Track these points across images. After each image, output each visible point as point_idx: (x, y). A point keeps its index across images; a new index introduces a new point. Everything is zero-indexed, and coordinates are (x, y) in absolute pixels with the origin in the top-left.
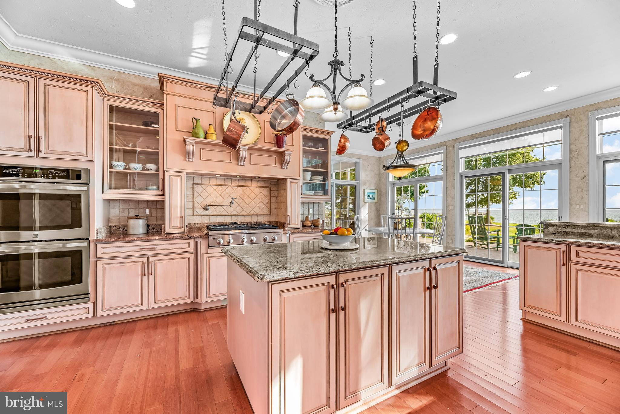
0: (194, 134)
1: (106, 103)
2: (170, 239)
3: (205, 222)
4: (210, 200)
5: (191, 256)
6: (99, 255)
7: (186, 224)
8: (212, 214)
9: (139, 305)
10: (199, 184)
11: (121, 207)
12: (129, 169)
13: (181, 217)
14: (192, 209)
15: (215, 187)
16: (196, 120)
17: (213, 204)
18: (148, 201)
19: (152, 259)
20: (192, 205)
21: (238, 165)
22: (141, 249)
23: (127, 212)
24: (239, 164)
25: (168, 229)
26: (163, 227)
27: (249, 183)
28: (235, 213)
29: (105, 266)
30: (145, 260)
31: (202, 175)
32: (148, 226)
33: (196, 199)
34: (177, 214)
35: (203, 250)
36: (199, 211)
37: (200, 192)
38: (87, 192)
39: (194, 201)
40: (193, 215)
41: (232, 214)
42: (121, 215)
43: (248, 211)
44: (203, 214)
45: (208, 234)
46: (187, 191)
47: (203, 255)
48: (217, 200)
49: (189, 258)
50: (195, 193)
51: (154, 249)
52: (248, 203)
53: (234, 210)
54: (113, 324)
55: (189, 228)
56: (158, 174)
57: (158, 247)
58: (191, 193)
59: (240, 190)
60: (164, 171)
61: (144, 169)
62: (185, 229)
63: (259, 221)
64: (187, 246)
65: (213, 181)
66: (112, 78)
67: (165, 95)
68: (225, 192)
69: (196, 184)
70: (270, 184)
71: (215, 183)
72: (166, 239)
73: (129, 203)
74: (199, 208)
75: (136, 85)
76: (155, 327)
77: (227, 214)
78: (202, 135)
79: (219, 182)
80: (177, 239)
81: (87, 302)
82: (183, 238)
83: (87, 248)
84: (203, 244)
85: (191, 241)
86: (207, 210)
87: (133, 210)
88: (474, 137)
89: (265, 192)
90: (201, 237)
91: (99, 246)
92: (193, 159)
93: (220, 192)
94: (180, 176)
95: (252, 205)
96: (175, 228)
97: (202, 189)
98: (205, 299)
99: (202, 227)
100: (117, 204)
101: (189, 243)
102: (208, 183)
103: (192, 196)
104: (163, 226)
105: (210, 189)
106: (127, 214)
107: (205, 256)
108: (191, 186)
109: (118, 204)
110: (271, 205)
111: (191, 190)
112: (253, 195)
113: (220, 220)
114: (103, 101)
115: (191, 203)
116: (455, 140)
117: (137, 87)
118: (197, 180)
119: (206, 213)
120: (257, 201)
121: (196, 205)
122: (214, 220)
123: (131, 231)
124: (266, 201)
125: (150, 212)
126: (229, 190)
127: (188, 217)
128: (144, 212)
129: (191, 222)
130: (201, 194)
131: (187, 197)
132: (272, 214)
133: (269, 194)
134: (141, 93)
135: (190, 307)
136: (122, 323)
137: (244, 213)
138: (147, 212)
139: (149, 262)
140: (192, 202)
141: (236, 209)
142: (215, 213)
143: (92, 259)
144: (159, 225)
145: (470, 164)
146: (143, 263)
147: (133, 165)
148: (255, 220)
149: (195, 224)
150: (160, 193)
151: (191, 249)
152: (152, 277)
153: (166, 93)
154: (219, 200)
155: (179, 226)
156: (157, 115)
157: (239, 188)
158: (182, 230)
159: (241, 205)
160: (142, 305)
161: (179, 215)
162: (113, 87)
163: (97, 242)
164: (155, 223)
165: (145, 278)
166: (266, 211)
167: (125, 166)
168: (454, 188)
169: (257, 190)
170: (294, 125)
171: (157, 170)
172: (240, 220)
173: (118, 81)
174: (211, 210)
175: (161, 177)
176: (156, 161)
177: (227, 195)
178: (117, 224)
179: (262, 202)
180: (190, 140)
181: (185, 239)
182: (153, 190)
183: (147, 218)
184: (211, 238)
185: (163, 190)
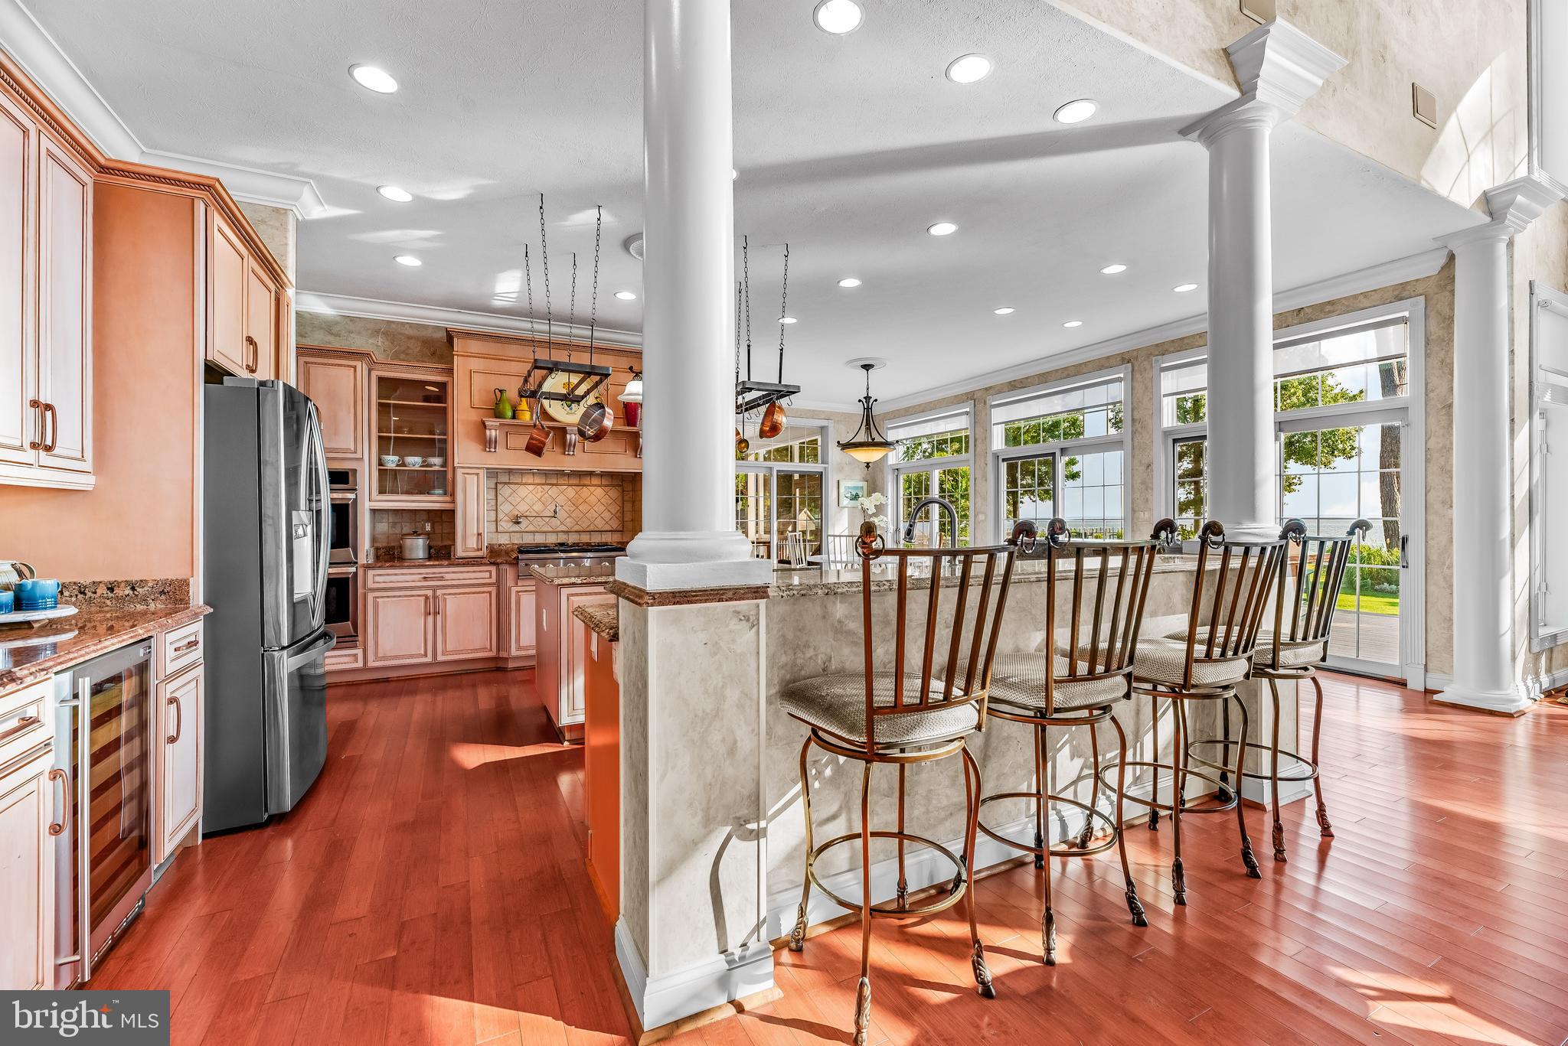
0: (497, 414)
1: (374, 374)
2: (464, 565)
3: (516, 542)
4: (522, 508)
5: (493, 590)
6: (370, 584)
7: (486, 545)
8: (527, 530)
9: (421, 656)
10: (505, 483)
11: (391, 520)
12: (403, 464)
13: (479, 534)
14: (494, 523)
15: (531, 487)
16: (501, 391)
17: (528, 514)
18: (428, 511)
19: (439, 592)
20: (495, 516)
21: (564, 454)
22: (425, 578)
23: (398, 527)
24: (567, 453)
25: (460, 551)
26: (452, 549)
27: (586, 481)
28: (564, 528)
29: (378, 600)
30: (430, 593)
31: (510, 471)
32: (430, 547)
33: (502, 507)
34: (473, 529)
35: (510, 582)
36: (506, 525)
37: (506, 496)
38: (355, 500)
39: (499, 509)
40: (497, 532)
41: (559, 529)
42: (391, 532)
43: (584, 525)
44: (511, 530)
45: (517, 558)
46: (487, 495)
47: (510, 588)
48: (535, 507)
49: (490, 593)
50: (500, 498)
51: (442, 579)
52: (585, 512)
53: (562, 523)
54: (387, 680)
55: (491, 552)
56: (446, 471)
57: (447, 576)
58: (494, 497)
59: (571, 492)
60: (454, 468)
61: (425, 464)
62: (484, 552)
63: (604, 540)
64: (487, 575)
65: (529, 479)
66: (378, 332)
67: (455, 357)
68: (547, 495)
69: (500, 483)
70: (623, 481)
71: (531, 481)
72: (458, 565)
73: (402, 513)
74: (506, 521)
75: (412, 338)
76: (444, 688)
77: (551, 530)
78: (509, 414)
79: (538, 480)
80: (473, 565)
81: (355, 647)
82: (481, 564)
83: (355, 574)
84: (509, 573)
85: (493, 569)
86: (518, 523)
87: (408, 524)
88: (1014, 386)
89: (614, 493)
90: (508, 563)
91: (371, 573)
92: (495, 448)
93: (539, 496)
94: (477, 474)
95: (592, 514)
96: (470, 550)
97: (510, 491)
98: (514, 652)
99: (510, 549)
100: (385, 516)
101: (490, 572)
102: (519, 481)
103: (494, 501)
104: (453, 547)
105: (523, 491)
106: (400, 530)
107: (514, 590)
108: (493, 486)
109: (387, 516)
110: (625, 515)
111: (493, 492)
112: (592, 499)
113: (539, 539)
114: (370, 371)
115: (493, 514)
116: (986, 389)
117: (413, 341)
118: (503, 478)
119: (516, 528)
120: (600, 508)
121: (501, 516)
122: (528, 539)
123: (407, 555)
124: (615, 509)
125: (433, 527)
126: (553, 491)
127: (489, 534)
128: (424, 527)
129: (494, 543)
130: (509, 499)
131: (488, 503)
132: (625, 529)
133: (620, 498)
134: (419, 348)
135: (492, 665)
136: (399, 680)
137: (577, 528)
138: (428, 528)
139: (435, 597)
140: (495, 512)
141: (563, 522)
142: (531, 528)
143: (360, 591)
144: (445, 546)
145: (1013, 437)
146: (427, 598)
147: (410, 460)
148: (596, 539)
149: (500, 545)
150: (448, 498)
151: (494, 580)
152: (439, 617)
153: (456, 355)
154: (538, 507)
155: (475, 546)
156: (442, 386)
157: (570, 488)
158: (479, 554)
159: (573, 515)
160: (426, 655)
161: (475, 532)
162: (380, 344)
163: (367, 567)
164: (440, 543)
165: (430, 619)
166: (615, 524)
167: (399, 461)
168: (986, 480)
169: (599, 491)
170: (600, 433)
171: (444, 465)
172: (572, 539)
173: (386, 334)
174: (524, 525)
175: (450, 475)
176: (443, 453)
177: (550, 500)
178: (385, 545)
179: (609, 511)
180: (491, 422)
181: (485, 564)
182: (439, 495)
183: (428, 535)
184: (522, 564)
185: (453, 495)
